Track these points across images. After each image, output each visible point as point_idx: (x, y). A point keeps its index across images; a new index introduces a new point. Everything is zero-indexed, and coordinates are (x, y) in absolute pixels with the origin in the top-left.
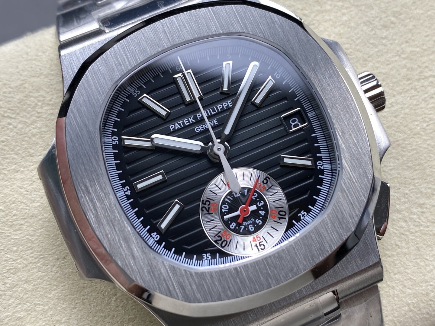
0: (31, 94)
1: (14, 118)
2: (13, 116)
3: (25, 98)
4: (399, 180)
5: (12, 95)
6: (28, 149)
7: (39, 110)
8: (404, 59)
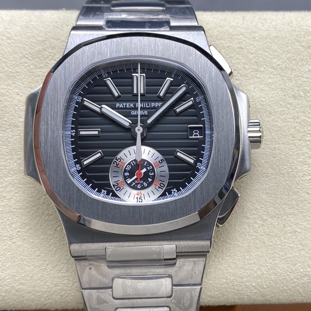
0: (47, 49)
1: (31, 61)
2: (31, 59)
3: (42, 50)
4: (257, 198)
5: (36, 45)
6: (31, 83)
7: (48, 62)
8: (297, 122)
